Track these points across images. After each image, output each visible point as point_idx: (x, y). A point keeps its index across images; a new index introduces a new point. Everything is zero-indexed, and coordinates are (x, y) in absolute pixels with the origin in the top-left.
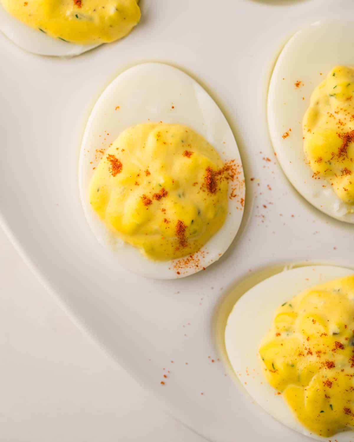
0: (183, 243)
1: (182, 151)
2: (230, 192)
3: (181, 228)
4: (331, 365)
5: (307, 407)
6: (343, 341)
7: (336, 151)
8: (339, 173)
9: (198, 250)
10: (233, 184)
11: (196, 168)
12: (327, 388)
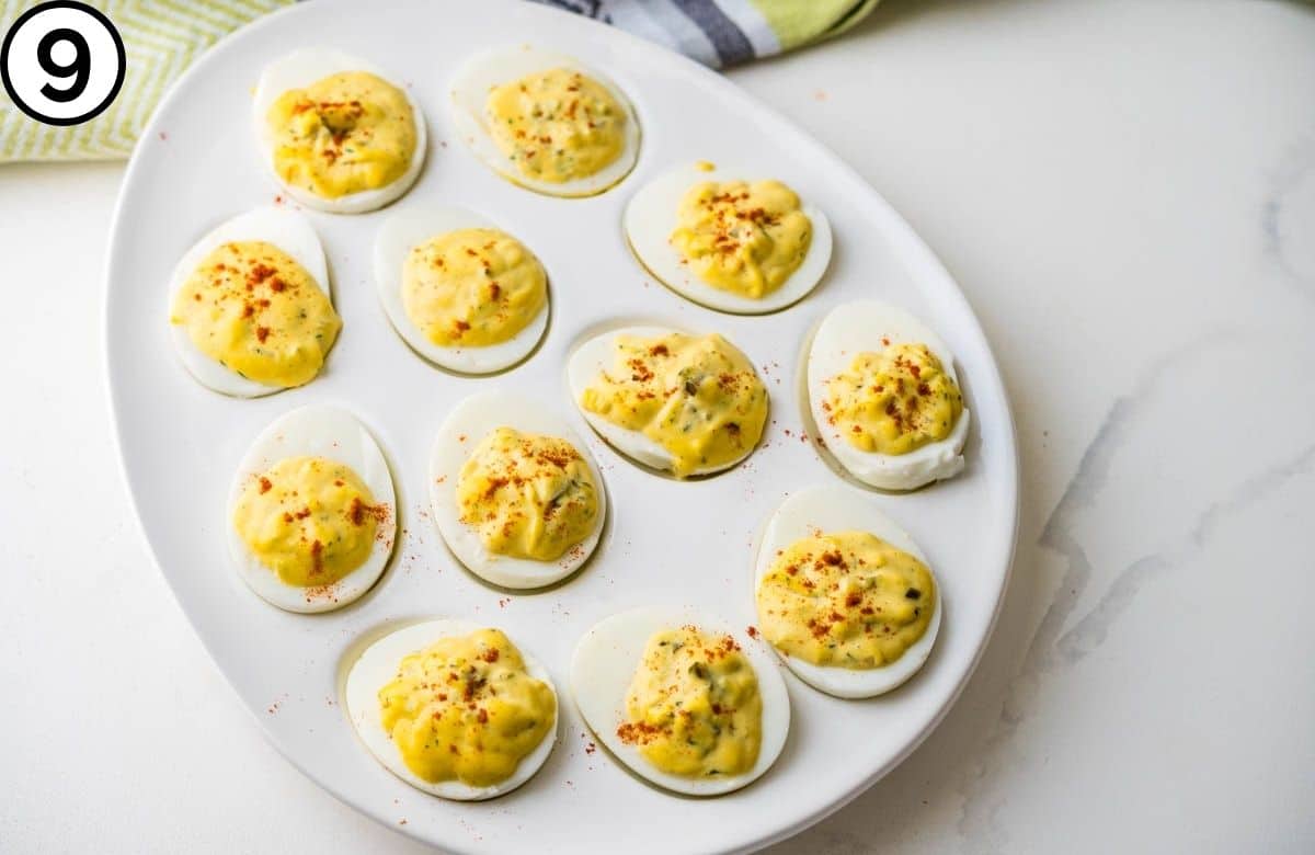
0: (318, 567)
1: (334, 480)
2: (378, 532)
3: (317, 548)
4: (443, 698)
5: (413, 742)
6: (458, 673)
7: (484, 494)
8: (485, 518)
9: (334, 582)
10: (382, 526)
11: (344, 497)
12: (435, 720)
